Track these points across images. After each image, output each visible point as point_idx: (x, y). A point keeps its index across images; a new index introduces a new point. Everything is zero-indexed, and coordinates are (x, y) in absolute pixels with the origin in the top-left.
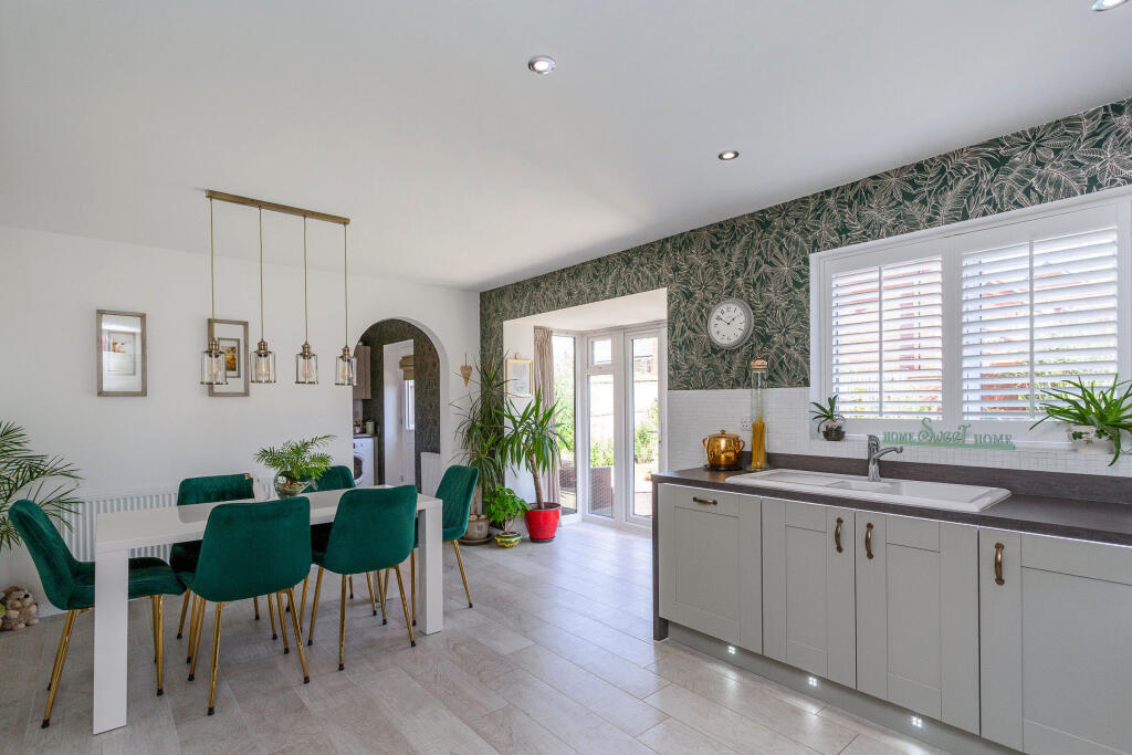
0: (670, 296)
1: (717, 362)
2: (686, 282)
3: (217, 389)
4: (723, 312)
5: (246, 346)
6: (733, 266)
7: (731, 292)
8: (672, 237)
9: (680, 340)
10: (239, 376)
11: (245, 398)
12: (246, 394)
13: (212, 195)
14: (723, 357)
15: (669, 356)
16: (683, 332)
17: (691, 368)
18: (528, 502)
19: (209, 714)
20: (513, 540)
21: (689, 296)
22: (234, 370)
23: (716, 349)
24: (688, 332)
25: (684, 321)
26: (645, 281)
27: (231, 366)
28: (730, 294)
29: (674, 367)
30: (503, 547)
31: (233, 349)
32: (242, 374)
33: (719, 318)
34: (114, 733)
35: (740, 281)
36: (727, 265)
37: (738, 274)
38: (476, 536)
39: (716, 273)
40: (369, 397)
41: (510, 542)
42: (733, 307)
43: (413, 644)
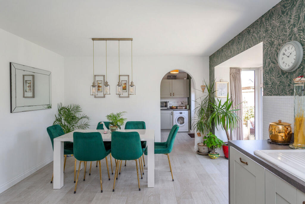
0: (264, 45)
1: (284, 80)
2: (271, 37)
3: (121, 96)
4: (286, 50)
5: (129, 83)
6: (292, 21)
7: (291, 37)
8: (265, 14)
9: (268, 69)
10: (127, 92)
11: (128, 98)
12: (128, 97)
13: (93, 39)
14: (287, 77)
15: (264, 78)
16: (269, 64)
17: (272, 84)
18: (224, 141)
19: (74, 193)
20: (214, 156)
21: (272, 44)
22: (125, 90)
23: (283, 73)
24: (271, 64)
25: (270, 58)
26: (254, 40)
27: (124, 89)
28: (290, 39)
29: (266, 83)
30: (211, 158)
31: (125, 83)
32: (127, 91)
33: (284, 54)
34: (57, 190)
35: (295, 29)
36: (289, 21)
37: (294, 25)
38: (203, 152)
39: (284, 28)
40: (188, 97)
41: (213, 157)
42: (291, 46)
43: (140, 190)
